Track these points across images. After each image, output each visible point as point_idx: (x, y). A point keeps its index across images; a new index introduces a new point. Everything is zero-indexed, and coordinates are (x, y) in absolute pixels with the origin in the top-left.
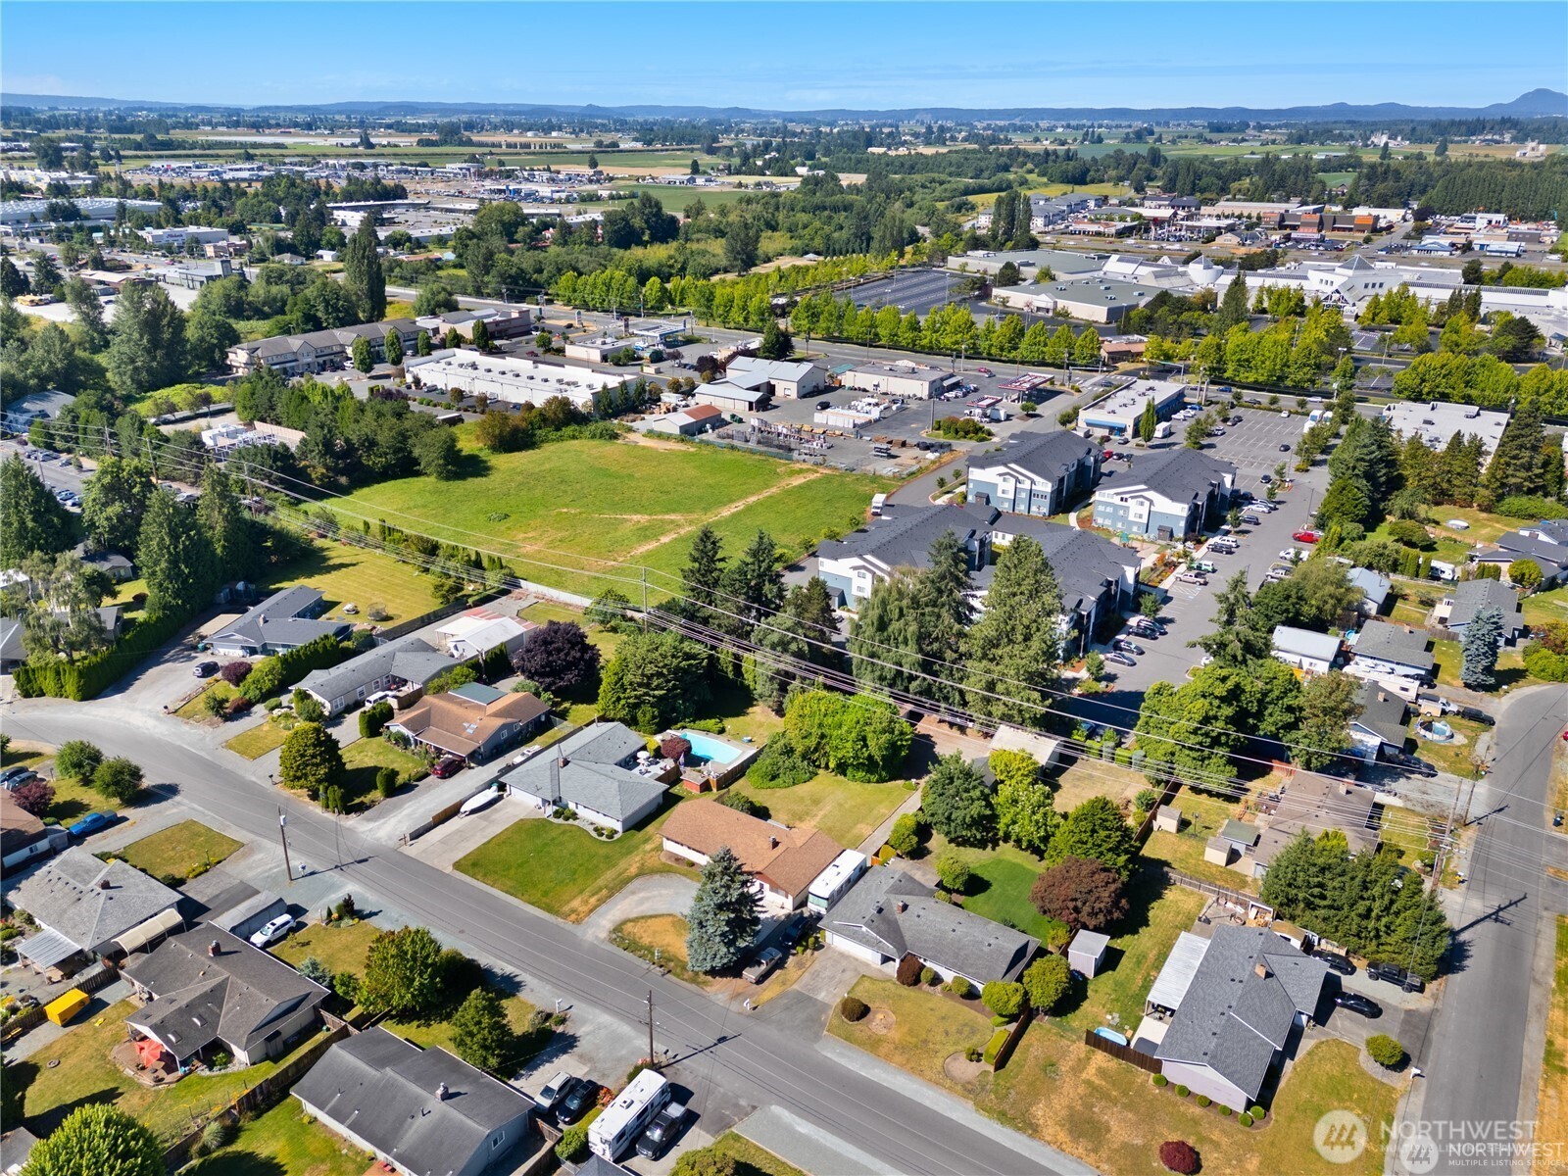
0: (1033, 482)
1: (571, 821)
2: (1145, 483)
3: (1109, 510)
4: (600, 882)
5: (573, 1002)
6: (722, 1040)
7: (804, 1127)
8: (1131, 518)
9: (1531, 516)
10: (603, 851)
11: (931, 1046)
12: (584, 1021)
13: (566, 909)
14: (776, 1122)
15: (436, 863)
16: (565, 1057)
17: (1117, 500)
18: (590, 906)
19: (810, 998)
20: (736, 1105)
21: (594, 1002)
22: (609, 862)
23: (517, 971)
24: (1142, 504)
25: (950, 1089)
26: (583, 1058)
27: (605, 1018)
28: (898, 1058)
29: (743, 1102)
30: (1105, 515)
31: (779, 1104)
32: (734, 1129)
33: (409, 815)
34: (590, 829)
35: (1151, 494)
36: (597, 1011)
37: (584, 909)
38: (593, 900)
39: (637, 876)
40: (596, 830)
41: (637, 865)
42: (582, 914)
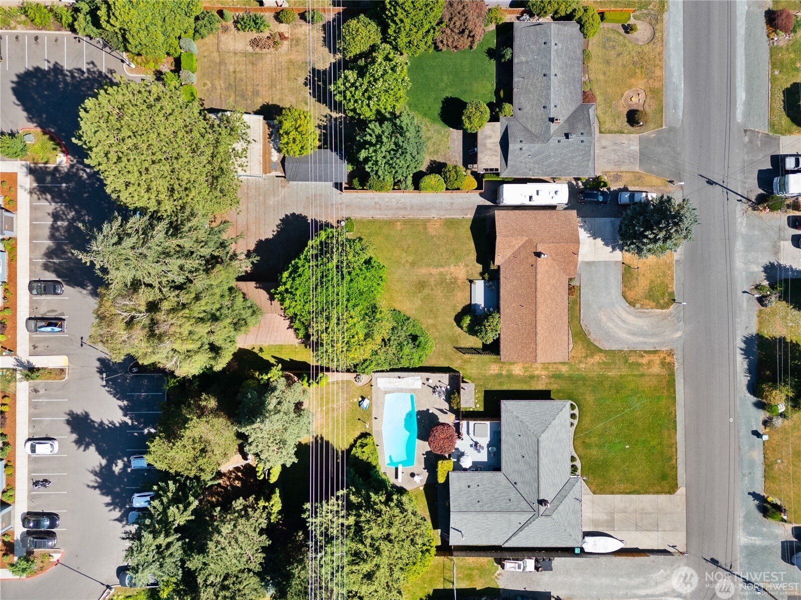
4: (625, 371)
5: (740, 292)
6: (710, 182)
7: (741, 95)
10: (590, 398)
11: (636, 59)
12: (751, 274)
13: (664, 372)
14: (747, 114)
15: (682, 510)
16: (782, 262)
18: (652, 357)
19: (641, 154)
20: (751, 141)
21: (730, 282)
22: (598, 384)
23: (739, 351)
25: (662, 32)
26: (776, 251)
27: (739, 264)
28: (658, 72)
29: (746, 139)
31: (735, 118)
32: (767, 132)
33: (645, 585)
36: (736, 273)
37: (656, 359)
38: (644, 361)
39: (601, 351)
40: (570, 424)
41: (591, 361)
42: (662, 355)
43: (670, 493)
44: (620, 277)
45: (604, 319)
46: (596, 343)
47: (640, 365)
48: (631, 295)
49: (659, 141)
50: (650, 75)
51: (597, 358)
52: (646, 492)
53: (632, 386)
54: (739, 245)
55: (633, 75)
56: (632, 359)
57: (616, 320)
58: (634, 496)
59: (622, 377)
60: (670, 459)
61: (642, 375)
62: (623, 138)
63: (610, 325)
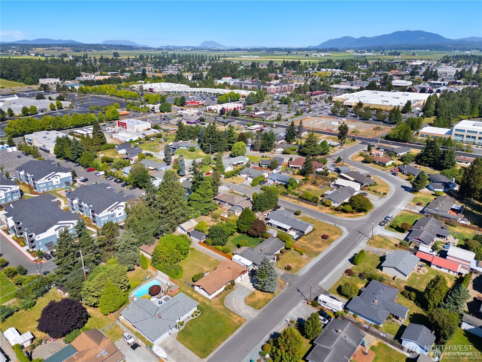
0: (11, 188)
1: (184, 324)
2: (54, 171)
3: (45, 185)
5: (284, 319)
6: (298, 291)
7: (325, 280)
8: (54, 184)
9: (109, 148)
11: (298, 260)
13: (238, 323)
14: (324, 284)
17: (47, 180)
18: (238, 317)
19: (283, 275)
21: (284, 315)
23: (269, 334)
24: (57, 178)
28: (303, 265)
30: (44, 187)
31: (319, 282)
32: (327, 291)
34: (191, 318)
35: (58, 174)
37: (239, 319)
38: (234, 316)
39: (223, 305)
40: (193, 316)
41: (218, 306)
42: (242, 319)
43: (201, 358)
44: (249, 294)
45: (234, 300)
46: (225, 304)
47: (232, 316)
48: (248, 299)
49: (291, 276)
50: (299, 264)
51: (221, 307)
52: (193, 351)
53: (223, 320)
54: (295, 309)
55: (295, 262)
56: (231, 314)
57: (237, 302)
58: (188, 350)
59: (223, 315)
60: (213, 348)
61: (230, 319)
62: (280, 270)
63: (234, 302)
